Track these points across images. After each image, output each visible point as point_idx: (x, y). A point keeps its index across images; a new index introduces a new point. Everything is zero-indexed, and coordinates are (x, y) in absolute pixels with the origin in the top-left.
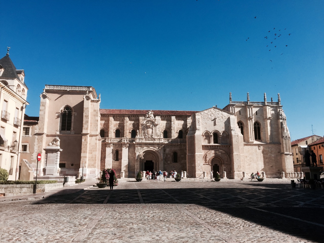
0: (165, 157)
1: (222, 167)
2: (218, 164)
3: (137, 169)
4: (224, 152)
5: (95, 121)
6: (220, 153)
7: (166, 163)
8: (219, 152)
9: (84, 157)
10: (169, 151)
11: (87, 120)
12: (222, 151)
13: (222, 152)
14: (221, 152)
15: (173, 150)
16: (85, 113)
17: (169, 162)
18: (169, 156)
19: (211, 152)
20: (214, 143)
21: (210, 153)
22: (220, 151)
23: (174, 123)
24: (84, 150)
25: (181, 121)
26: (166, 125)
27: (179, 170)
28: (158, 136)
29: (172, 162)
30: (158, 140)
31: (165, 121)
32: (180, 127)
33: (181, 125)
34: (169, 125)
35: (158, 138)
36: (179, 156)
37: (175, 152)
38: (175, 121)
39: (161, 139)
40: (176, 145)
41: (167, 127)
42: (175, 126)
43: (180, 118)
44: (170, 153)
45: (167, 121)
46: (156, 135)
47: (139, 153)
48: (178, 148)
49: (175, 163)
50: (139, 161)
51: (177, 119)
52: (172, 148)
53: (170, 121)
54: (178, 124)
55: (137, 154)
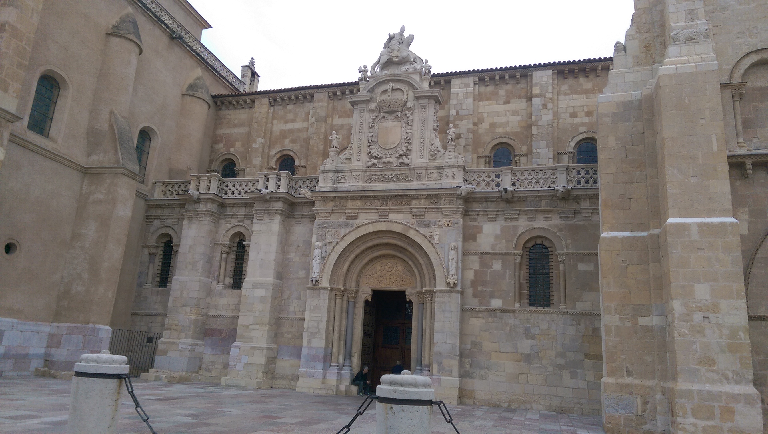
0: (476, 272)
3: (313, 335)
7: (481, 304)
10: (497, 237)
15: (520, 231)
17: (496, 303)
18: (497, 266)
25: (586, 92)
26: (505, 120)
27: (562, 355)
28: (433, 157)
29: (517, 305)
30: (435, 175)
31: (501, 102)
32: (583, 124)
33: (589, 114)
34: (519, 118)
35: (436, 163)
36: (561, 267)
37: (539, 241)
38: (549, 95)
39: (449, 167)
40: (543, 203)
41: (508, 129)
42: (550, 117)
43: (582, 80)
44: (502, 248)
45: (507, 102)
46: (422, 149)
47: (329, 248)
48: (556, 221)
49: (533, 308)
50: (325, 289)
51: (565, 88)
52: (514, 223)
53: (524, 100)
54: (571, 110)
55: (317, 252)
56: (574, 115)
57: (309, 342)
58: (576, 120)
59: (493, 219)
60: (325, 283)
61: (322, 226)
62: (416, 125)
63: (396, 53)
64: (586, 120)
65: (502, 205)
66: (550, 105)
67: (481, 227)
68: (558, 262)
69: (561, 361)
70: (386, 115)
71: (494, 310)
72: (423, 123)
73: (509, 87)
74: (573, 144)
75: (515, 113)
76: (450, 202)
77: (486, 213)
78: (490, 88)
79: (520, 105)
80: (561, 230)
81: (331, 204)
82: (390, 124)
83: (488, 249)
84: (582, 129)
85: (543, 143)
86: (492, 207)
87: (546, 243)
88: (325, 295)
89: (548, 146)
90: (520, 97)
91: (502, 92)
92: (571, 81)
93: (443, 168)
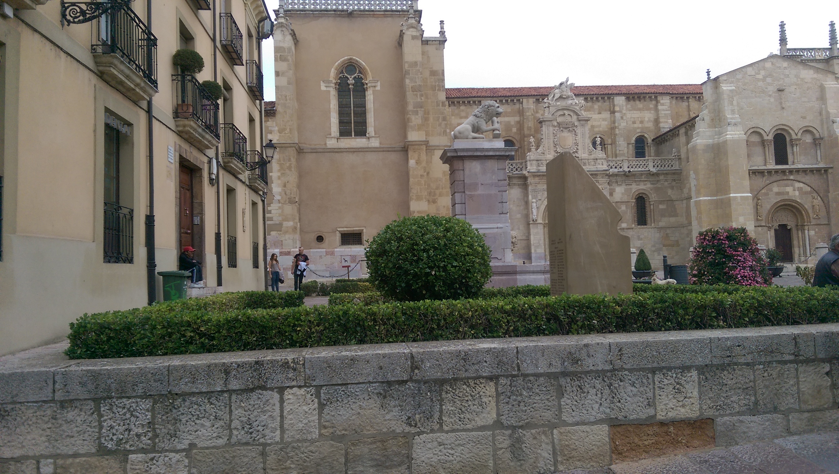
1: (803, 233)
2: (791, 224)
3: (537, 247)
4: (809, 189)
5: (438, 105)
6: (797, 193)
8: (794, 190)
10: (622, 194)
11: (419, 100)
12: (801, 185)
13: (804, 190)
14: (800, 189)
15: (634, 190)
16: (411, 80)
17: (624, 225)
18: (624, 207)
19: (772, 191)
20: (777, 163)
21: (766, 194)
22: (798, 185)
23: (622, 118)
24: (417, 193)
25: (639, 109)
26: (599, 123)
27: (654, 246)
28: (590, 153)
29: (633, 226)
30: (593, 163)
31: (597, 113)
32: (638, 128)
33: (642, 122)
34: (606, 123)
35: (593, 157)
36: (652, 206)
37: (641, 195)
38: (624, 112)
39: (600, 159)
40: (643, 177)
41: (601, 129)
42: (625, 124)
43: (638, 102)
44: (625, 199)
45: (600, 113)
46: (584, 149)
47: (540, 202)
48: (649, 185)
49: (639, 226)
50: (540, 223)
51: (629, 106)
52: (630, 187)
53: (609, 112)
54: (633, 120)
55: (534, 205)
56: (634, 123)
57: (535, 251)
58: (636, 126)
59: (620, 185)
60: (540, 221)
61: (534, 191)
62: (579, 136)
63: (565, 93)
64: (640, 126)
65: (624, 178)
66: (624, 118)
67: (615, 189)
68: (650, 205)
69: (653, 249)
70: (563, 129)
71: (623, 229)
72: (583, 135)
73: (600, 104)
74: (634, 139)
75: (604, 120)
76: (602, 177)
77: (617, 182)
78: (590, 104)
79: (606, 115)
80: (651, 190)
81: (537, 178)
82: (566, 134)
83: (619, 200)
84: (638, 131)
85: (622, 139)
86: (619, 179)
87: (644, 196)
88: (541, 227)
89: (624, 141)
90: (606, 111)
91: (596, 107)
92: (632, 102)
93: (597, 159)
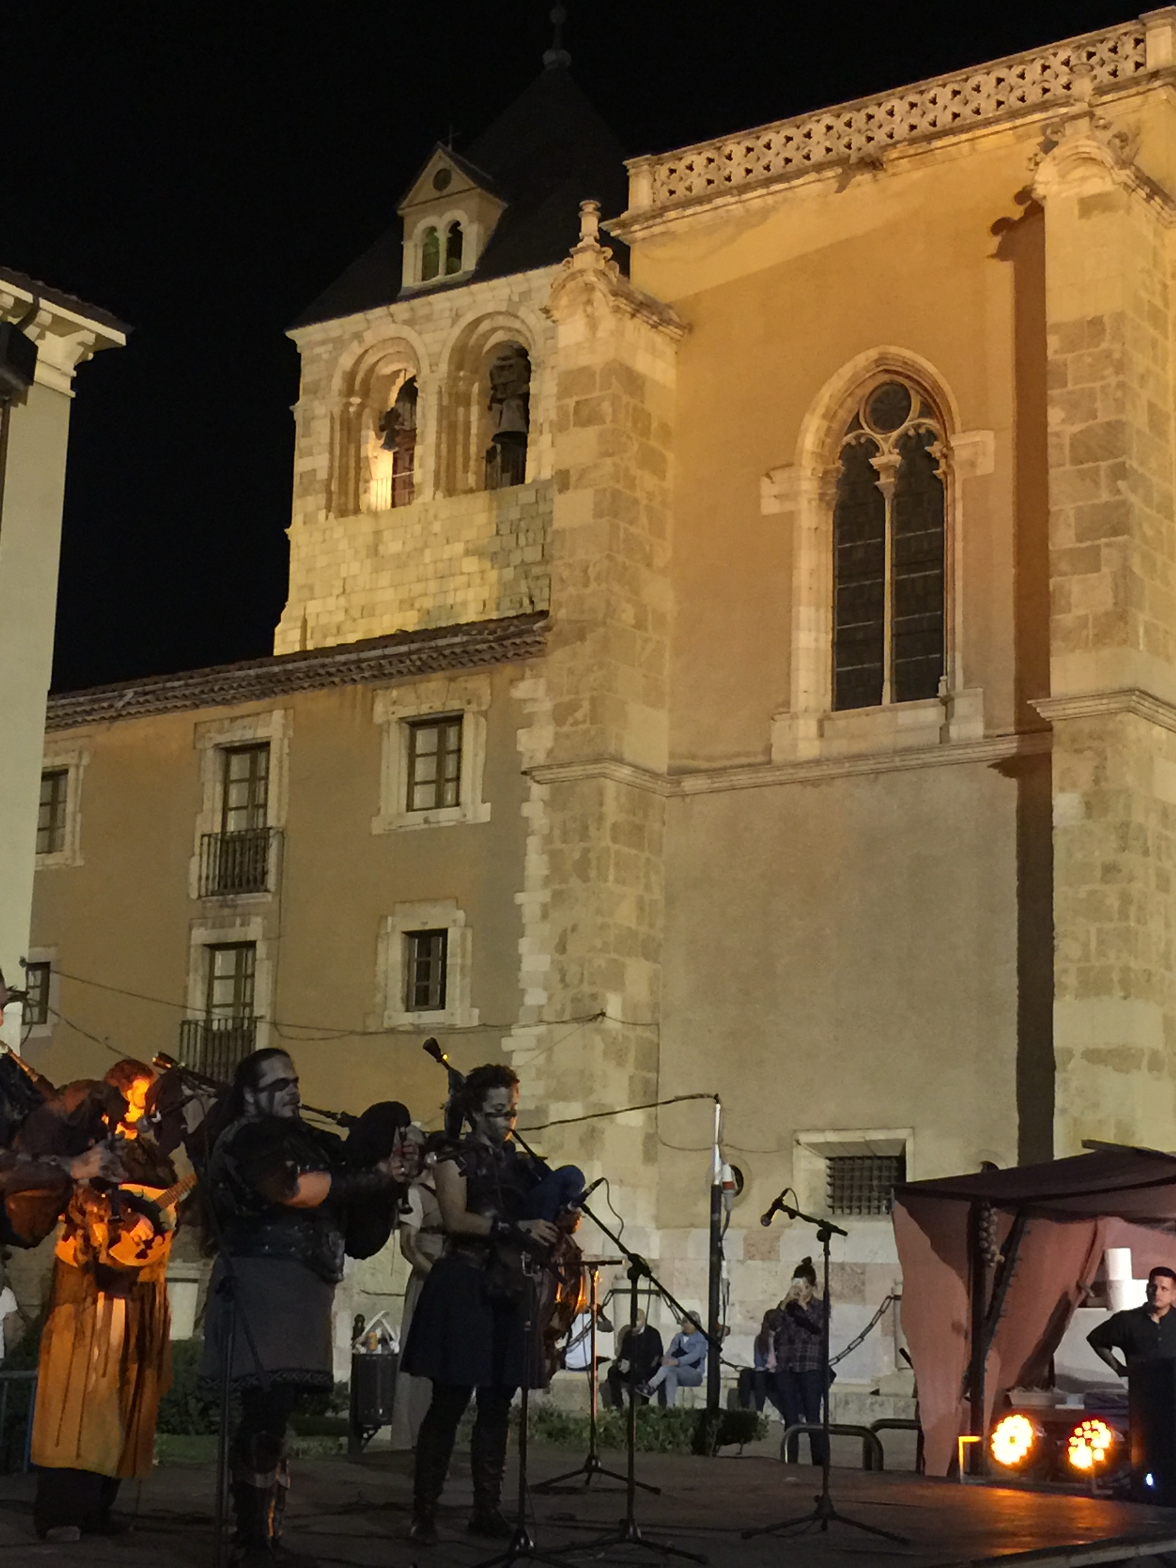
9: (1093, 1056)
11: (1105, 496)
16: (1073, 406)
24: (1086, 957)
